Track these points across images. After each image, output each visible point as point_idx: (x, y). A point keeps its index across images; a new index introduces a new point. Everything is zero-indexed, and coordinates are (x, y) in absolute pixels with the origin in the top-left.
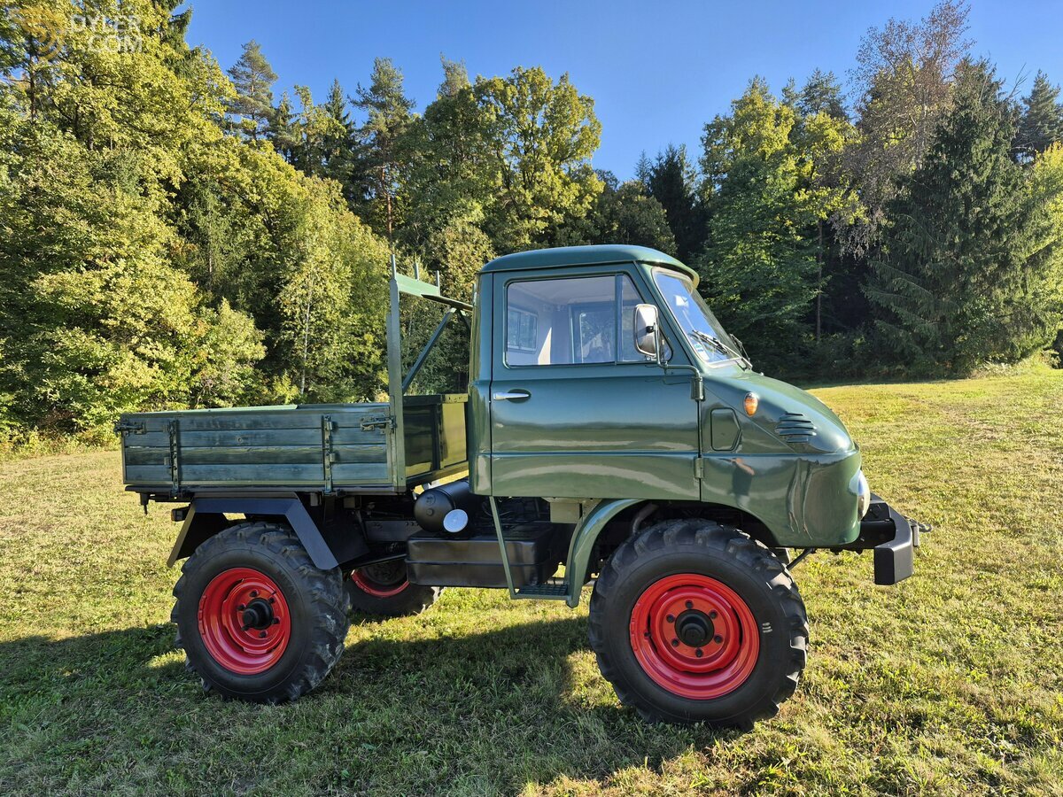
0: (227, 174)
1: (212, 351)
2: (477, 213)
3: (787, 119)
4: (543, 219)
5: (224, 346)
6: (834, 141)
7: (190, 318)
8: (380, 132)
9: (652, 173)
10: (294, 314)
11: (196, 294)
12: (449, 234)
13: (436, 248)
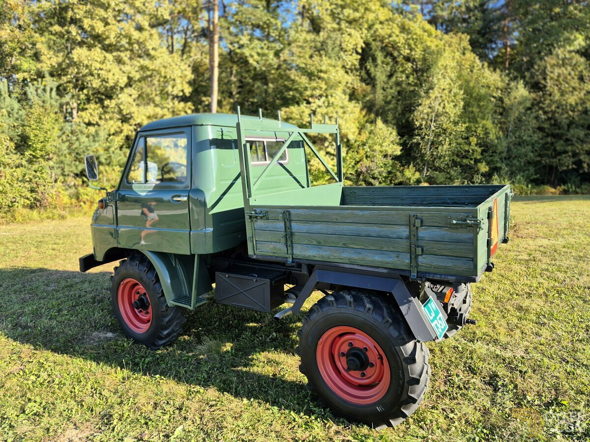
0: (391, 39)
1: (369, 150)
2: (579, 42)
5: (376, 147)
10: (421, 125)
11: (364, 116)
12: (550, 61)
13: (538, 73)
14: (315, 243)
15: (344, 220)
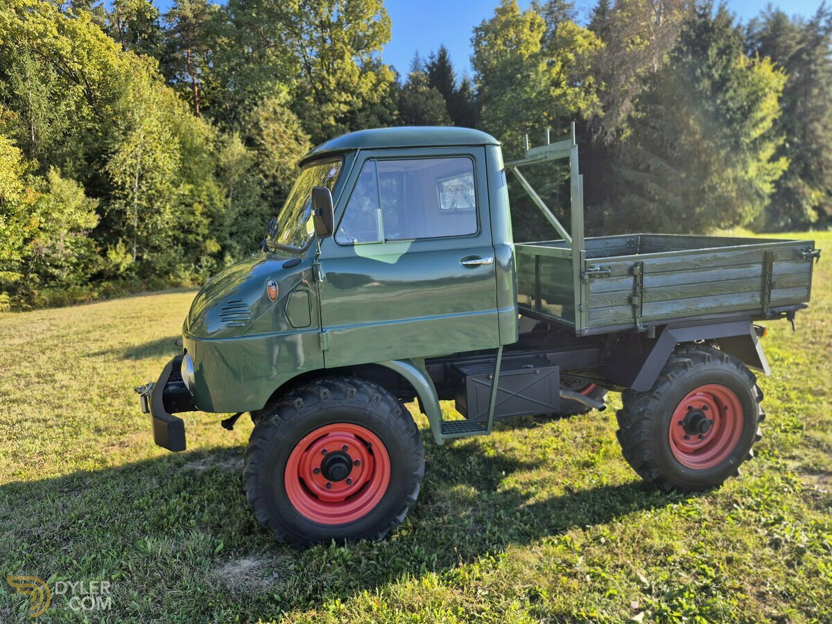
0: (46, 40)
1: (43, 220)
2: (284, 95)
3: (540, 26)
4: (346, 103)
5: (55, 215)
6: (580, 46)
7: (19, 184)
8: (184, 18)
9: (426, 70)
10: (124, 183)
11: (21, 162)
12: (261, 113)
13: (249, 126)
14: (670, 297)
15: (704, 265)
